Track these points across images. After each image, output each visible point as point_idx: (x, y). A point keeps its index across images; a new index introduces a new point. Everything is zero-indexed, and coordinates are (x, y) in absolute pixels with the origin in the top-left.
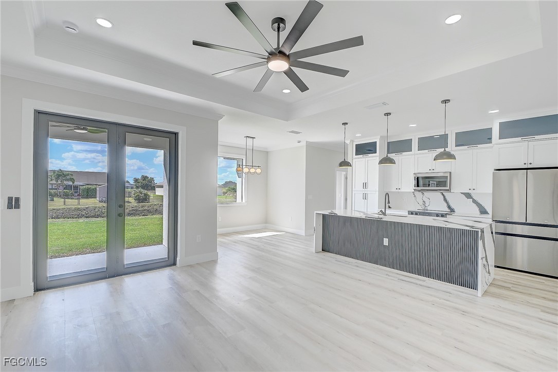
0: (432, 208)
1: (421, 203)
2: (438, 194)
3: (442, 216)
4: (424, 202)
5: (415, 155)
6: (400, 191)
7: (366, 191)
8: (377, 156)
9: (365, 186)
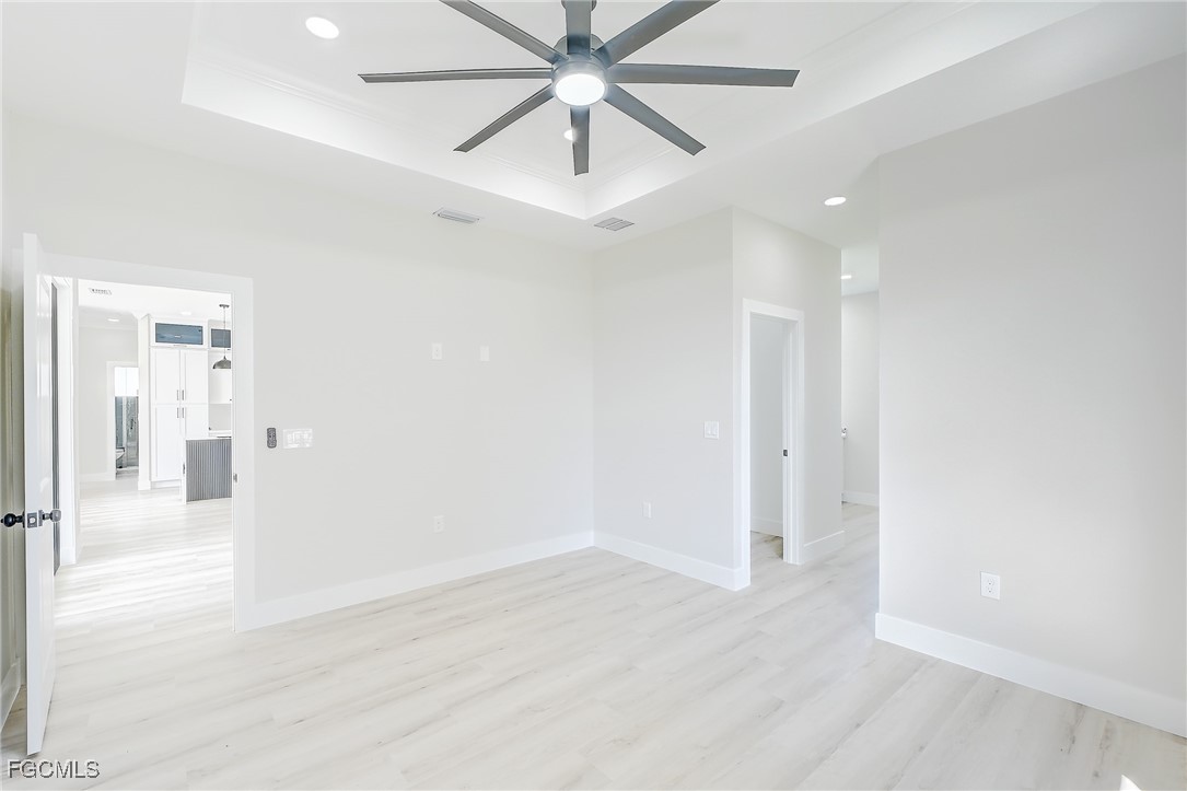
7: (184, 404)
8: (204, 349)
9: (182, 395)
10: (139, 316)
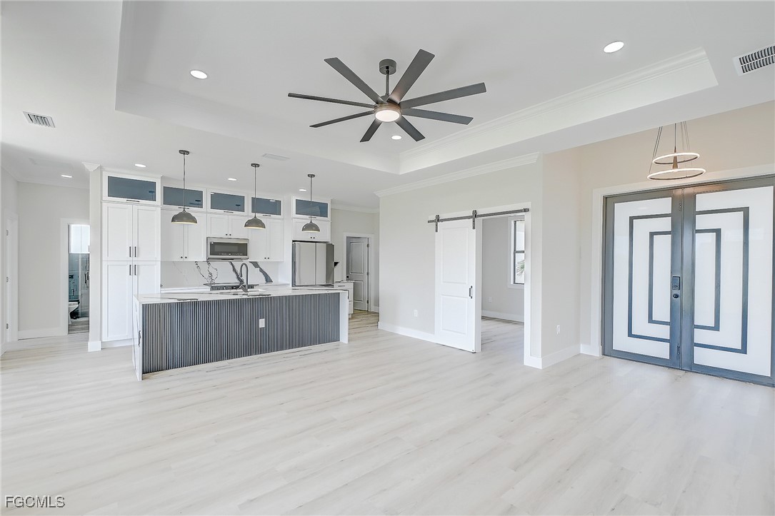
0: (220, 281)
1: (207, 275)
2: (227, 263)
3: (232, 288)
4: (210, 274)
5: (207, 213)
6: (186, 260)
7: (135, 261)
8: (157, 206)
9: (134, 252)
10: (91, 167)
